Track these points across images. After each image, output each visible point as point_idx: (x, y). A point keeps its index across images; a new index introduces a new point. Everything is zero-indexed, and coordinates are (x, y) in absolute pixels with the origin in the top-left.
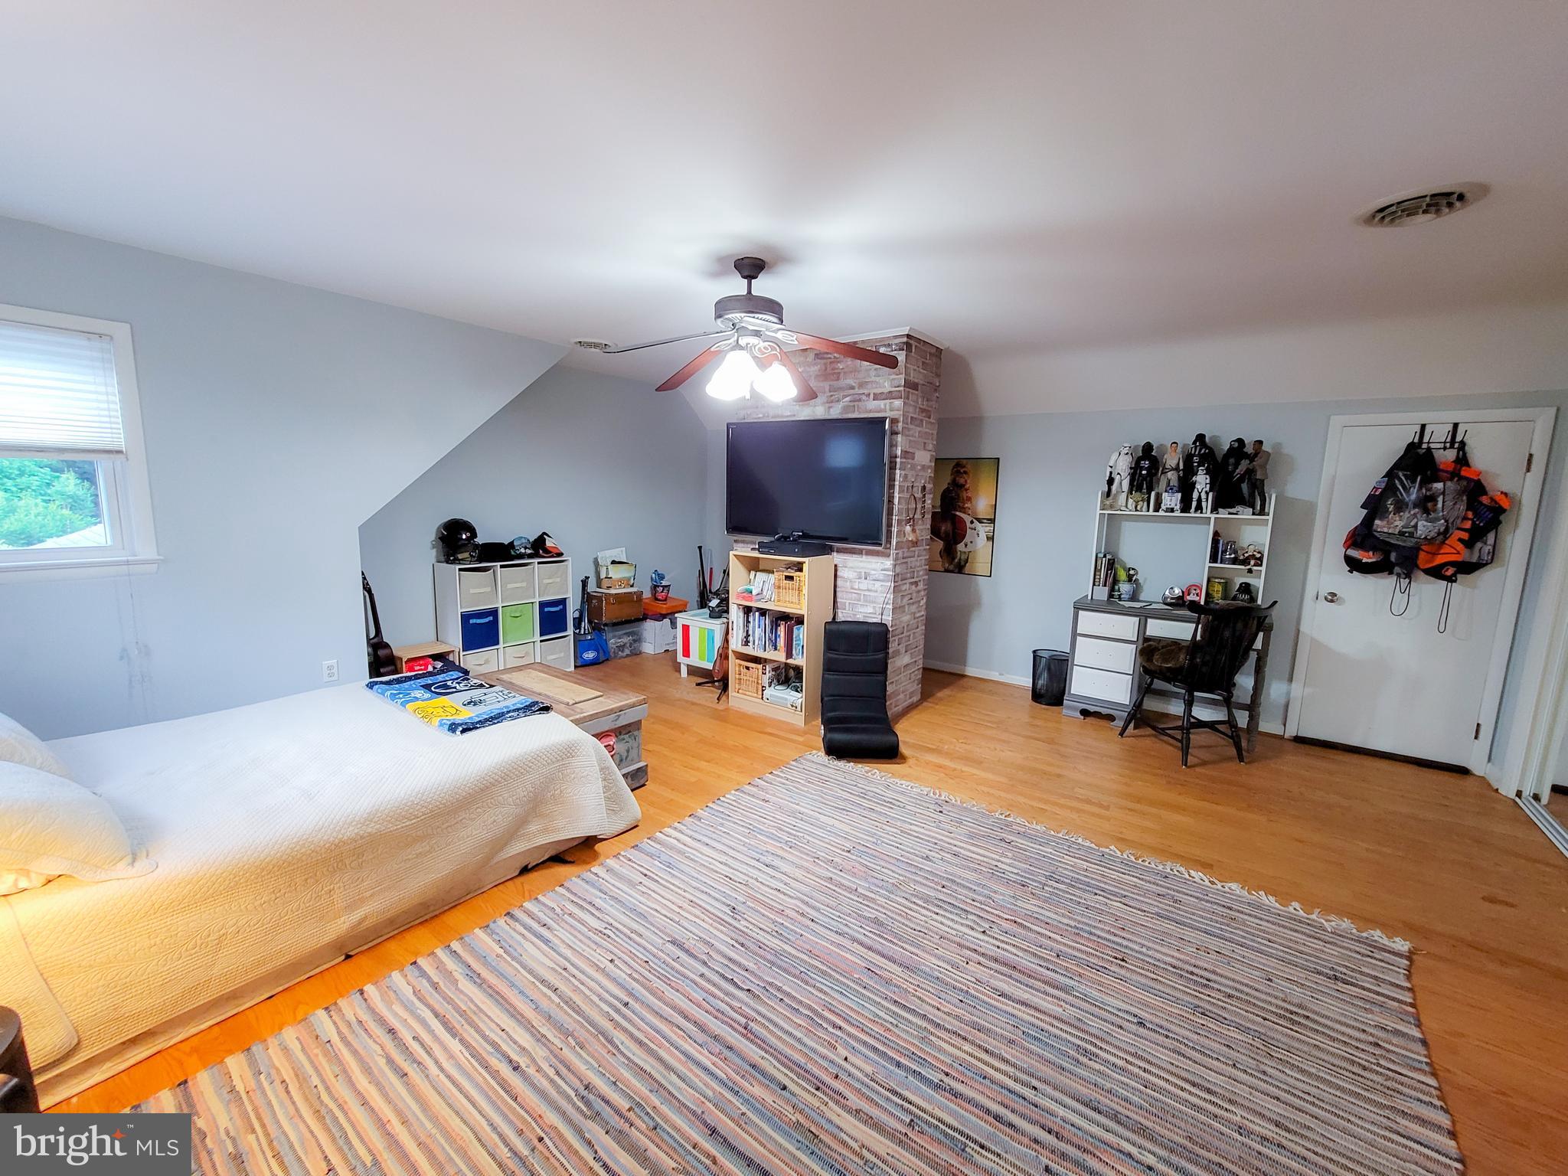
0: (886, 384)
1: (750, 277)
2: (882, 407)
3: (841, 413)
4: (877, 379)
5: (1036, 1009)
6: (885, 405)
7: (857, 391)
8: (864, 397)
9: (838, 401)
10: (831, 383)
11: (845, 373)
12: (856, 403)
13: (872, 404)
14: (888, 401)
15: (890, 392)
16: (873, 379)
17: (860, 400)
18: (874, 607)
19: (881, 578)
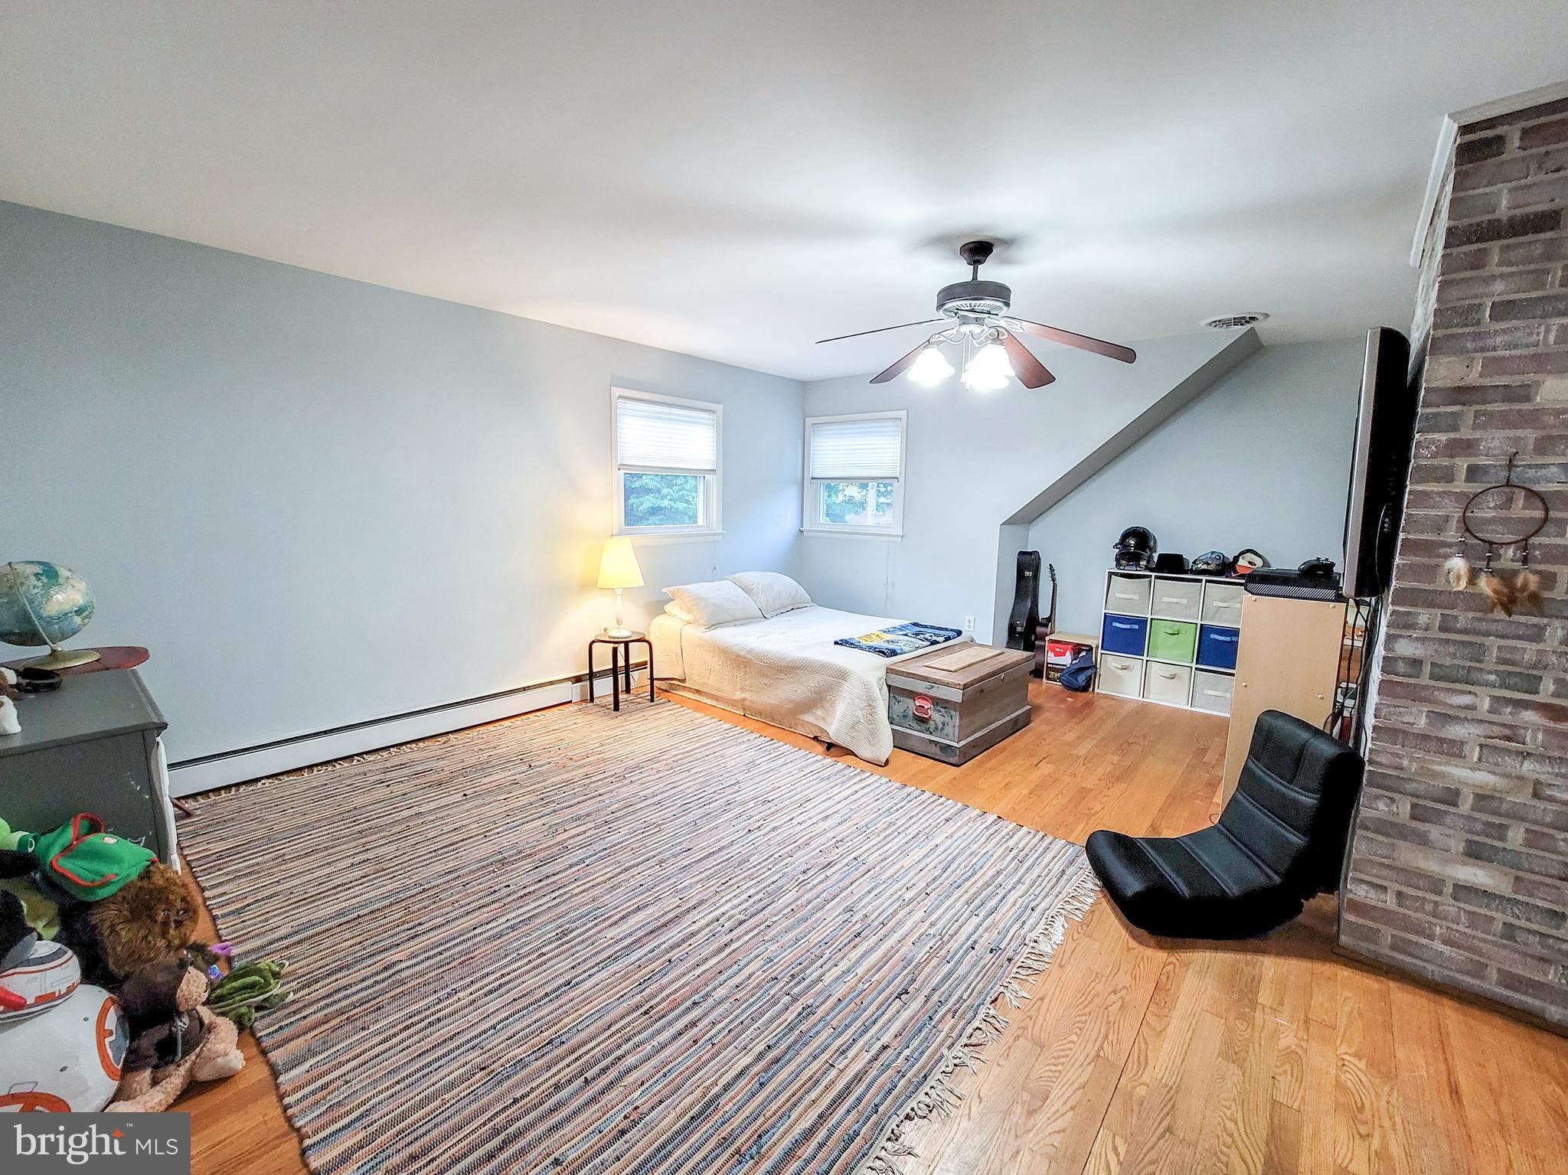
1: (975, 262)
5: (616, 923)
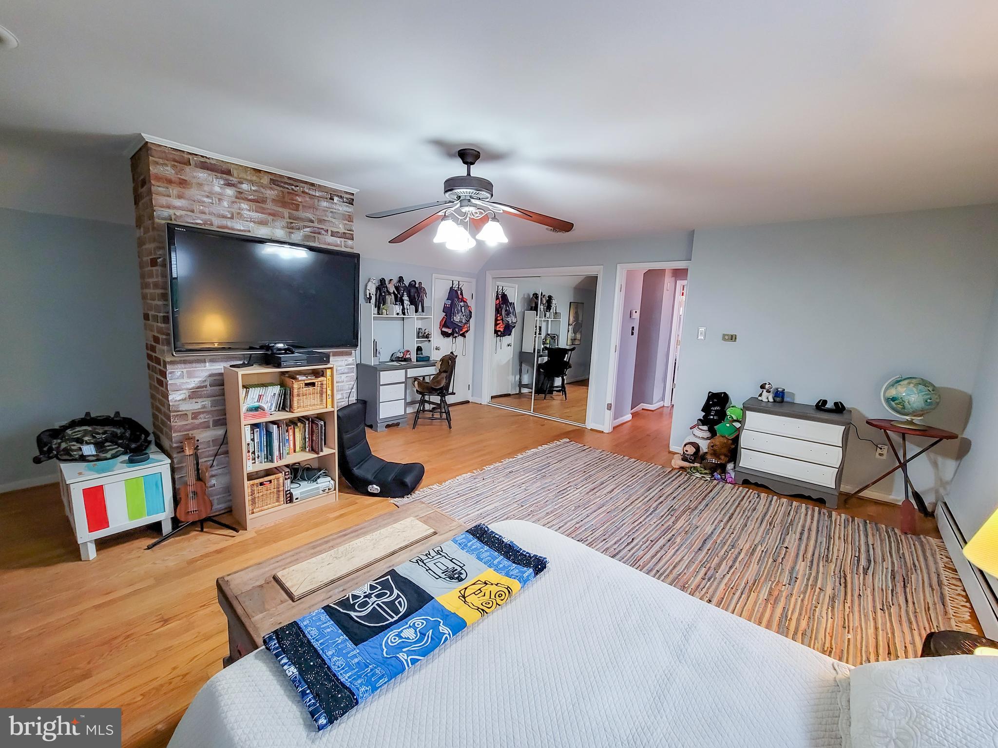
0: (341, 226)
2: (339, 242)
3: (303, 240)
4: (334, 220)
6: (341, 242)
7: (316, 225)
8: (323, 232)
9: (299, 229)
10: (291, 211)
11: (303, 206)
12: (316, 235)
13: (330, 239)
14: (343, 240)
15: (344, 233)
16: (330, 219)
17: (319, 233)
18: (342, 394)
19: (346, 371)
